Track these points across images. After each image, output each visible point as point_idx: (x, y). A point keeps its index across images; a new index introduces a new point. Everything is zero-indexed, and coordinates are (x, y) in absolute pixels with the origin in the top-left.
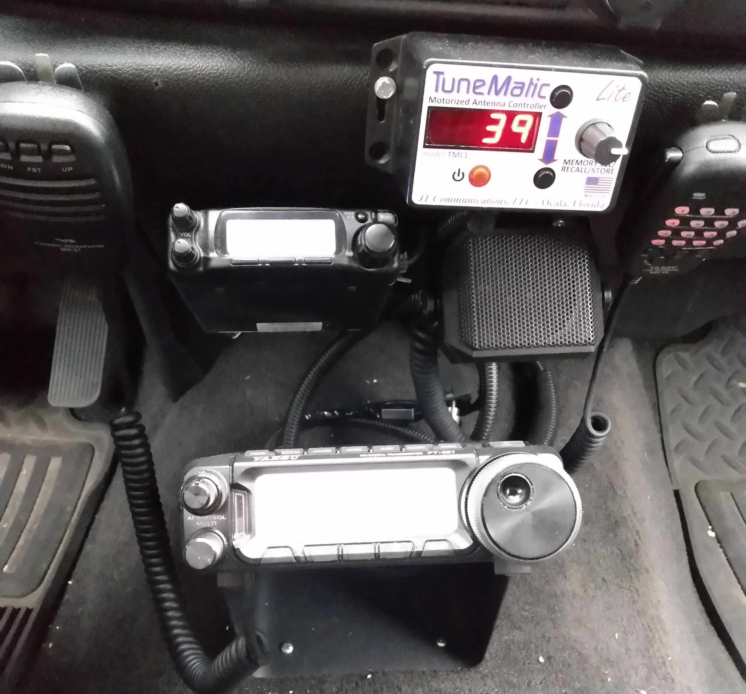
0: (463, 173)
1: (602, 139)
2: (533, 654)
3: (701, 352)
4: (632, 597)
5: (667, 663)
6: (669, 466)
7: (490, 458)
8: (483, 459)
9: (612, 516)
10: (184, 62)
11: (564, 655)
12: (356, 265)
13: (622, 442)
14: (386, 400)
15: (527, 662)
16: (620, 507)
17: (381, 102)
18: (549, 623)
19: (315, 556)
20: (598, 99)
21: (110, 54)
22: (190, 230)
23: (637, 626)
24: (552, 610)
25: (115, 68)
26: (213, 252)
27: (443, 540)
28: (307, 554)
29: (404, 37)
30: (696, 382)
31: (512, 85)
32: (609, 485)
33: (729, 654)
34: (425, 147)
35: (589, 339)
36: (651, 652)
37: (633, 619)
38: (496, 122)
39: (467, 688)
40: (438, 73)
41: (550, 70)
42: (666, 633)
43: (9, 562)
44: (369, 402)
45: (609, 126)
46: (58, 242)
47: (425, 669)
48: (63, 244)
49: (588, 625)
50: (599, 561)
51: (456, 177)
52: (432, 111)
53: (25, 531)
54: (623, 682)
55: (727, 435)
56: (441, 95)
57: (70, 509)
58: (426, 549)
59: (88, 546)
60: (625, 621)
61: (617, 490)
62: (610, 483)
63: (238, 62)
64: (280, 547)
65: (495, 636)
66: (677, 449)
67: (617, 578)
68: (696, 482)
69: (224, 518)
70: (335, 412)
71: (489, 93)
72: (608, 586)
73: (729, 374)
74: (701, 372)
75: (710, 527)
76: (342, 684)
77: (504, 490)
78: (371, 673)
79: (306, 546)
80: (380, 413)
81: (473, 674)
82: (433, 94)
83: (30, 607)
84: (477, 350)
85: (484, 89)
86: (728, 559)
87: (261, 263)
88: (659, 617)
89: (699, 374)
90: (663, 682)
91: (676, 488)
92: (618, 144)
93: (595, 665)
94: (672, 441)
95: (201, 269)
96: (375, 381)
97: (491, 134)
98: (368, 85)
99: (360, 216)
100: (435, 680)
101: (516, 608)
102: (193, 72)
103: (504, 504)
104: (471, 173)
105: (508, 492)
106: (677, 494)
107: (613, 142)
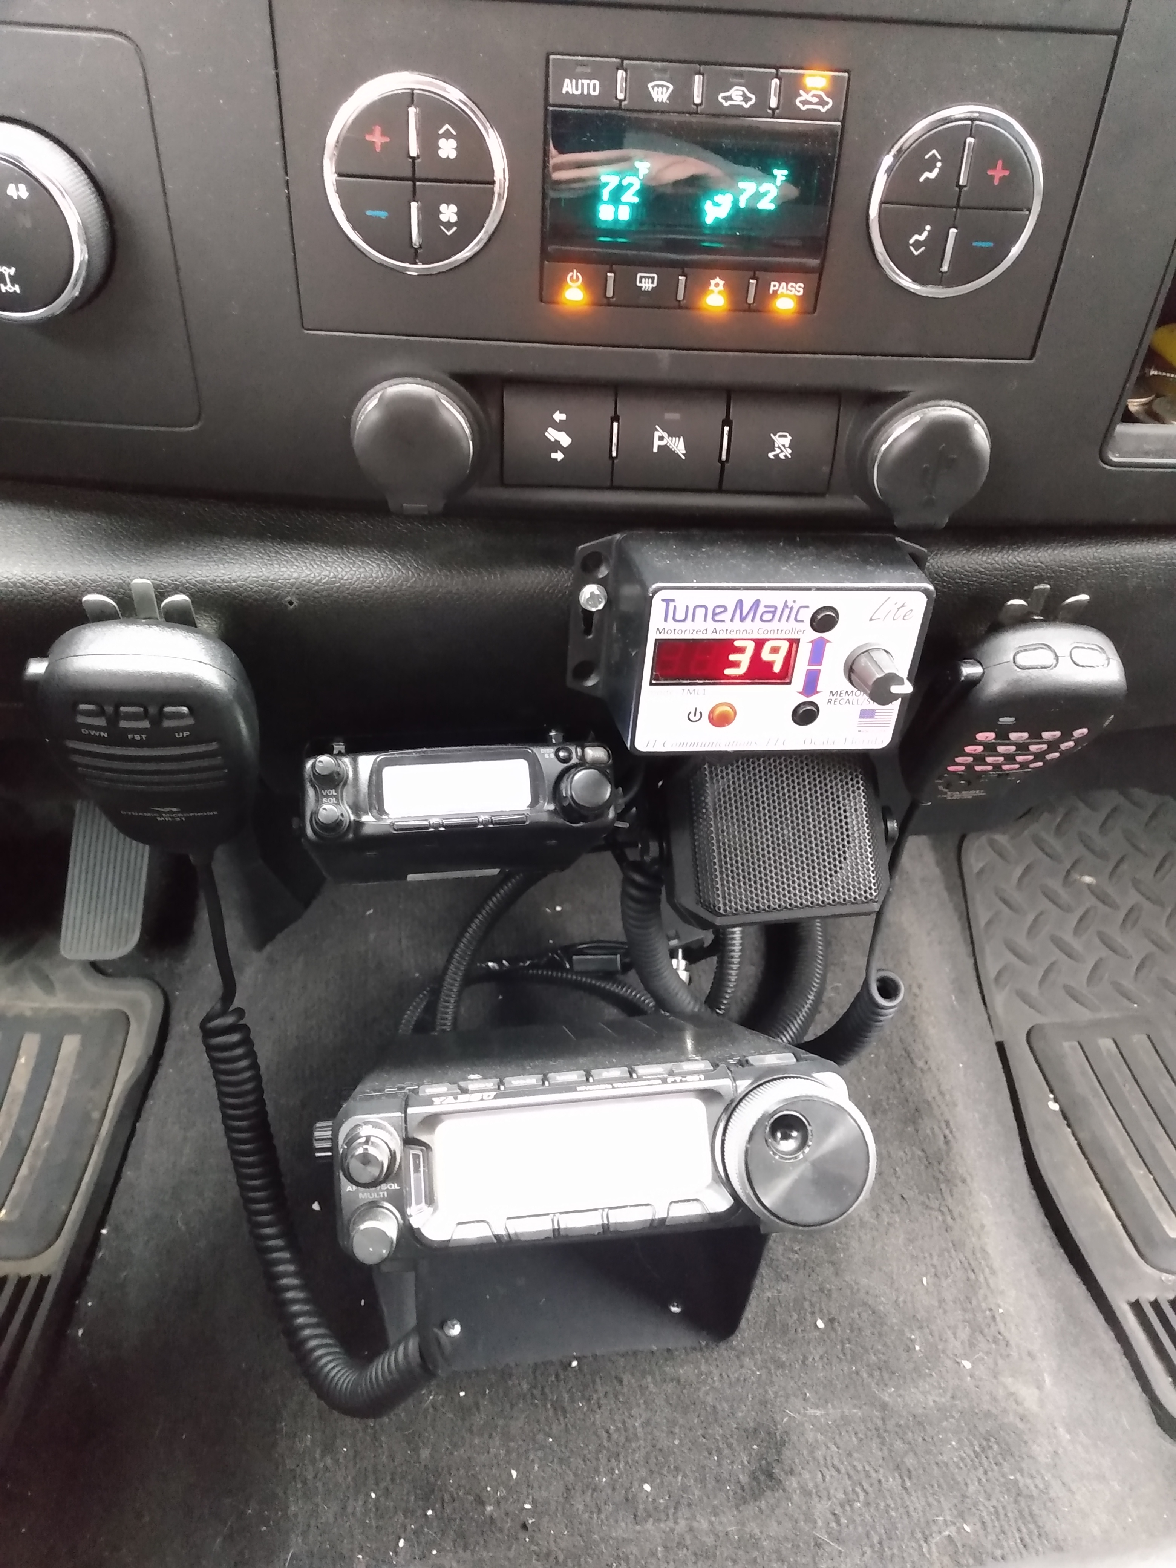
0: (701, 713)
1: (879, 676)
2: (808, 1316)
3: (1026, 832)
4: (944, 1221)
5: (998, 1319)
6: (988, 1004)
7: (752, 1084)
8: (743, 1085)
9: (910, 1099)
10: (327, 573)
11: (852, 1314)
12: (560, 821)
13: (920, 987)
14: (577, 941)
15: (799, 1330)
16: (921, 1086)
17: (588, 615)
18: (828, 1269)
19: (522, 1234)
20: (871, 620)
21: (226, 565)
22: (335, 787)
23: (952, 1265)
24: (831, 1249)
25: (234, 584)
26: (367, 814)
27: (693, 1200)
28: (512, 1231)
29: (618, 536)
30: (1021, 879)
31: (761, 609)
32: (903, 1053)
33: (1088, 1289)
34: (651, 684)
35: (871, 894)
36: (974, 1302)
37: (946, 1254)
38: (741, 650)
39: (716, 1372)
40: (667, 601)
41: (809, 589)
42: (993, 1272)
43: (7, 1204)
44: (551, 941)
45: (886, 652)
46: (154, 811)
47: (655, 1348)
48: (160, 814)
49: (884, 1268)
50: (895, 1170)
51: (692, 717)
52: (659, 643)
53: (29, 1153)
54: (937, 1349)
55: (1070, 956)
56: (671, 624)
57: (96, 1115)
58: (671, 1215)
59: (128, 1173)
60: (935, 1257)
61: (916, 1061)
62: (906, 1050)
63: (399, 570)
64: (473, 1222)
65: (754, 1294)
66: (997, 979)
67: (920, 1193)
68: (1030, 1026)
69: (397, 1188)
70: (504, 962)
71: (732, 620)
72: (909, 1209)
73: (1068, 865)
74: (1027, 862)
75: (1051, 1096)
76: (535, 1378)
77: (773, 1133)
78: (576, 1358)
79: (509, 1218)
80: (571, 962)
81: (723, 1350)
82: (662, 625)
83: (45, 1274)
84: (721, 915)
85: (727, 616)
86: (1079, 1145)
87: (433, 827)
88: (983, 1250)
89: (1024, 867)
90: (994, 1346)
91: (999, 1039)
92: (898, 680)
93: (896, 1328)
94: (990, 968)
95: (351, 836)
96: (558, 908)
97: (736, 664)
98: (571, 594)
99: (562, 754)
100: (669, 1363)
101: (781, 1248)
102: (339, 587)
103: (774, 1153)
104: (712, 712)
105: (779, 1135)
106: (1001, 1047)
107: (892, 678)
